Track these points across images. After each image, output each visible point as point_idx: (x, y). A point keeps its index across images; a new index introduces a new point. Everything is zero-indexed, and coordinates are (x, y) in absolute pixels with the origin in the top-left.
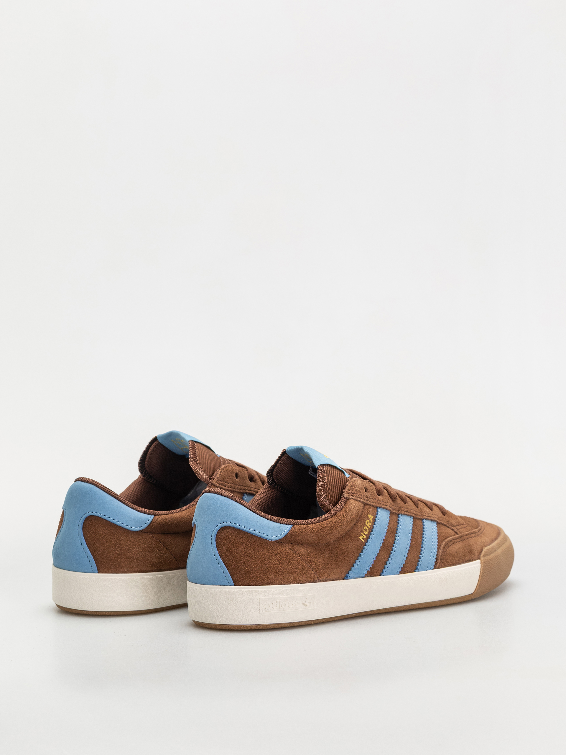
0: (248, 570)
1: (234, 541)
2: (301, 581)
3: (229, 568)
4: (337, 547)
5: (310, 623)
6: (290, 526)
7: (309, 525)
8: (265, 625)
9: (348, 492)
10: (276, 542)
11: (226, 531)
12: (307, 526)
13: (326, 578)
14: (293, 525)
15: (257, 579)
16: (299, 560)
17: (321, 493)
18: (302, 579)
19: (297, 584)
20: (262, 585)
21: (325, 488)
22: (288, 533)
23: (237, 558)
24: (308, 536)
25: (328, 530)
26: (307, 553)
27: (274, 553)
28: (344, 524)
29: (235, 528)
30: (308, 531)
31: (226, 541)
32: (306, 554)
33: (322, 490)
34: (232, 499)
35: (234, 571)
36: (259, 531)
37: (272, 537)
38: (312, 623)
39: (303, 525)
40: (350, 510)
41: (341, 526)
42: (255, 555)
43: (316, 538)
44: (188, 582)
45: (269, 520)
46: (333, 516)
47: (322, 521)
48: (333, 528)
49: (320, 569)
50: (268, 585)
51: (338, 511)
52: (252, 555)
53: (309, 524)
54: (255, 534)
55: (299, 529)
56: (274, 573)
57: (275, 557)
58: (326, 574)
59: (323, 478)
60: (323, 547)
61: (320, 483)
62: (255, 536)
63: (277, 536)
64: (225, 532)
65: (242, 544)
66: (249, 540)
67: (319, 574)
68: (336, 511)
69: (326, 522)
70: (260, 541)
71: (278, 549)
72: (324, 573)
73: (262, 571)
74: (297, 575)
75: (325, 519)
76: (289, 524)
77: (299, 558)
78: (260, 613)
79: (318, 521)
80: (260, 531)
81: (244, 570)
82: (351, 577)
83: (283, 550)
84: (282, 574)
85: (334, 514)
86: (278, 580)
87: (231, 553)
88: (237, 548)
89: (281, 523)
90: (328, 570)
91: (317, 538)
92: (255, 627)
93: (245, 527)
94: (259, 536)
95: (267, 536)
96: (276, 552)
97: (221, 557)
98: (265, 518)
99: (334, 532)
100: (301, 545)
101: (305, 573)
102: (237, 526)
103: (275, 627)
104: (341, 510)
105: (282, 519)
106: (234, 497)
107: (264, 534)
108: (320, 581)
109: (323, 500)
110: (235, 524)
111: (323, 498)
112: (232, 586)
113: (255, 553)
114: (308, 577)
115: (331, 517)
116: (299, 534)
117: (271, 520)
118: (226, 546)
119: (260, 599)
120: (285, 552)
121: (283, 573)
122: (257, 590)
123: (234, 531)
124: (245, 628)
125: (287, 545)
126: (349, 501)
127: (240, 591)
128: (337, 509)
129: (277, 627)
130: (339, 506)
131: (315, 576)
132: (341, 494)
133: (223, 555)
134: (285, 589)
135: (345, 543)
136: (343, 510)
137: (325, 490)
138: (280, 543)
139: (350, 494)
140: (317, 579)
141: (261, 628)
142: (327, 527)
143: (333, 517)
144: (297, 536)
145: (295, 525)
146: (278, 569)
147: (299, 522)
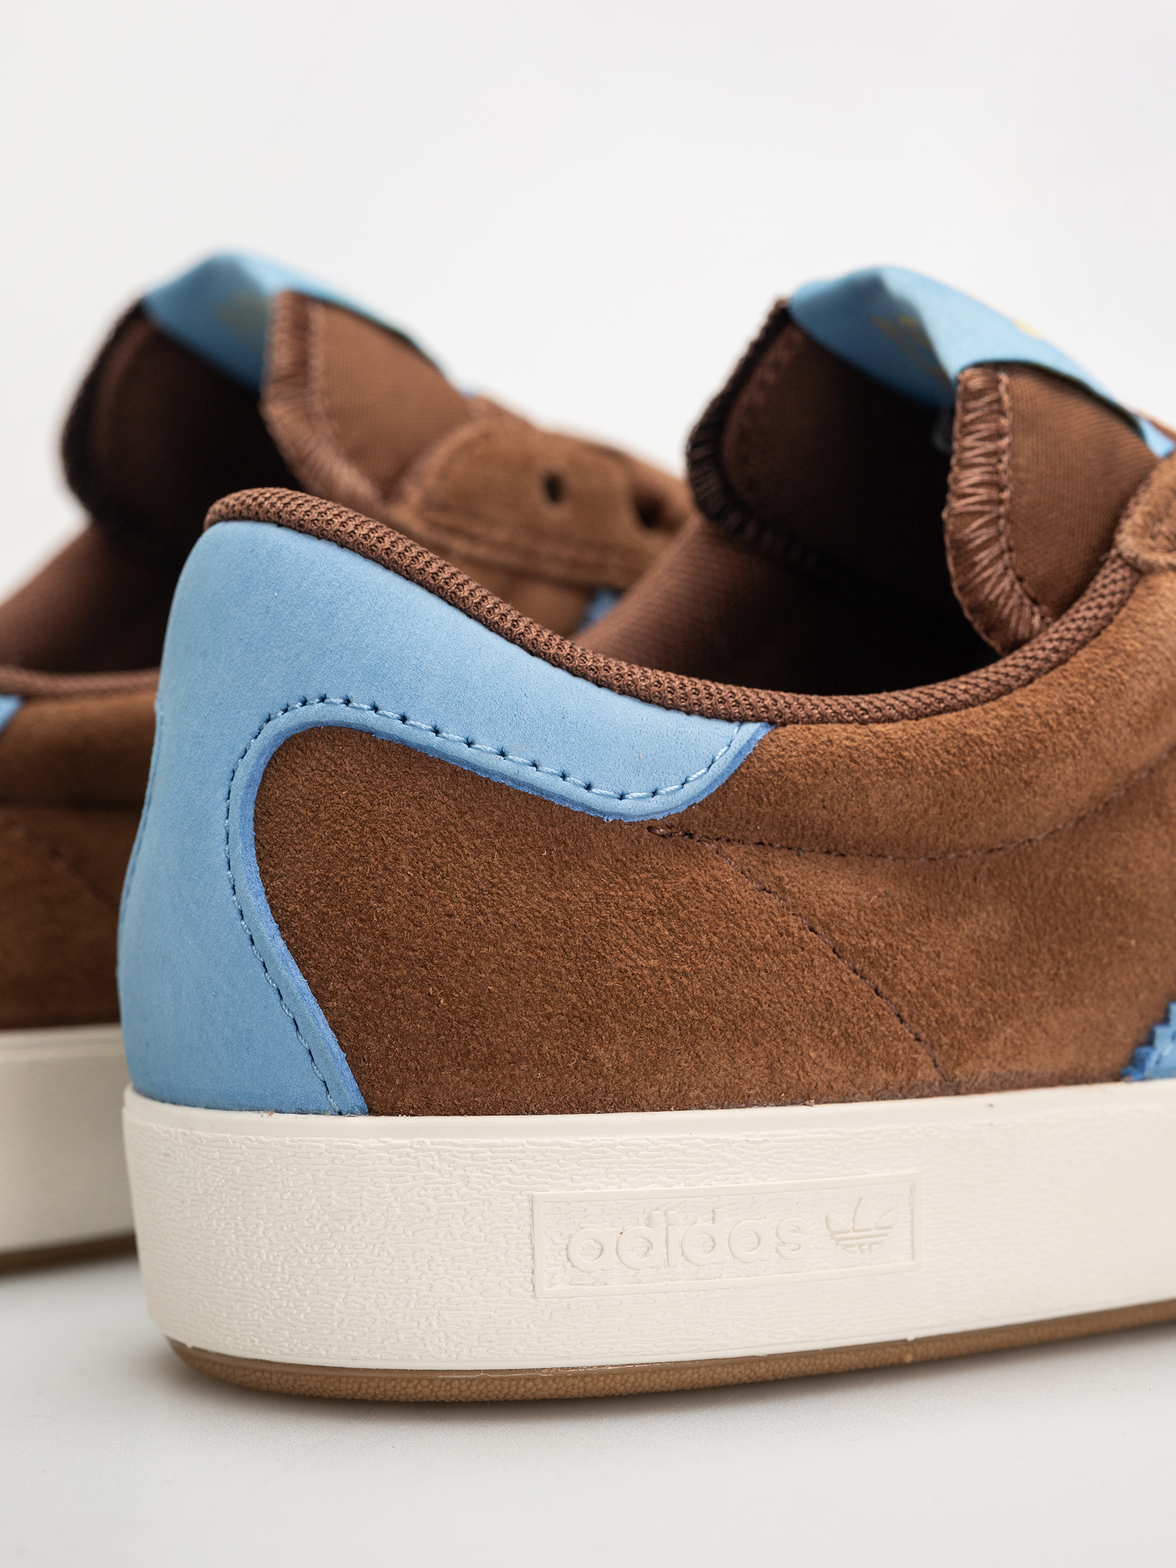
0: (454, 1012)
1: (363, 824)
2: (823, 1089)
3: (333, 994)
4: (1071, 869)
5: (895, 1359)
6: (751, 731)
7: (879, 728)
8: (575, 1376)
9: (1145, 527)
10: (650, 829)
11: (319, 760)
12: (863, 730)
13: (998, 1071)
14: (772, 723)
15: (517, 1072)
16: (810, 952)
17: (976, 532)
18: (825, 1077)
19: (793, 1104)
20: (551, 1113)
21: (1001, 502)
22: (732, 777)
23: (384, 935)
24: (872, 793)
25: (1003, 759)
26: (861, 908)
27: (631, 899)
28: (1113, 726)
29: (376, 741)
30: (873, 761)
31: (315, 820)
32: (854, 912)
33: (981, 514)
34: (366, 556)
35: (366, 1016)
36: (533, 757)
37: (622, 797)
38: (909, 1358)
39: (837, 727)
40: (1153, 638)
41: (1093, 737)
42: (502, 916)
43: (926, 811)
44: (129, 1095)
45: (610, 687)
46: (1039, 672)
47: (966, 705)
48: (1037, 746)
49: (953, 1007)
50: (586, 1108)
51: (1073, 640)
52: (482, 913)
53: (877, 721)
54: (505, 777)
55: (811, 749)
56: (629, 1035)
57: (637, 930)
58: (994, 1045)
59: (990, 446)
60: (978, 871)
61: (974, 476)
62: (508, 788)
63: (655, 793)
64: (313, 763)
65: (414, 841)
66: (462, 814)
67: (945, 1040)
68: (1061, 639)
69: (998, 710)
70: (541, 822)
71: (664, 878)
72: (982, 1034)
73: (549, 1017)
74: (792, 1049)
75: (988, 690)
76: (743, 720)
77: (807, 935)
78: (534, 1297)
79: (941, 700)
80: (540, 759)
81: (427, 1009)
82: (1165, 1064)
83: (700, 880)
84: (689, 1038)
85: (1047, 659)
86: (660, 1077)
87: (343, 901)
88: (386, 869)
89: (688, 713)
90: (1008, 1016)
91: (934, 811)
92: (506, 1384)
93: (437, 732)
94: (532, 787)
95: (588, 787)
96: (650, 897)
97: (280, 928)
98: (584, 676)
99: (1042, 776)
100: (828, 852)
101: (845, 1035)
102: (387, 723)
103: (646, 1384)
104: (1098, 634)
105: (700, 684)
106: (380, 539)
107: (564, 777)
108: (951, 1087)
109: (989, 578)
110: (375, 709)
111: (985, 569)
112: (352, 1113)
113: (505, 899)
114: (869, 1064)
115: (1031, 681)
116: (810, 780)
117: (622, 692)
118: (316, 855)
119: (532, 1200)
120: (710, 896)
121: (693, 1031)
122: (511, 1141)
123: (370, 757)
124: (442, 1395)
125: (728, 849)
126: (1153, 581)
127: (403, 1146)
128: (1068, 630)
129: (657, 1387)
130: (1084, 611)
131: (920, 1058)
132: (1108, 542)
133: (294, 914)
134: (710, 1137)
135: (1125, 850)
136: (1105, 636)
137: (999, 517)
138: (685, 842)
139: (1160, 538)
140: (933, 1074)
141: (544, 1391)
142: (1000, 741)
143: (1044, 679)
144: (796, 794)
145: (784, 725)
146: (659, 1008)
147: (817, 706)
